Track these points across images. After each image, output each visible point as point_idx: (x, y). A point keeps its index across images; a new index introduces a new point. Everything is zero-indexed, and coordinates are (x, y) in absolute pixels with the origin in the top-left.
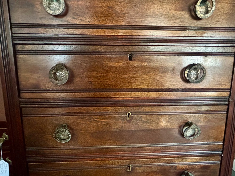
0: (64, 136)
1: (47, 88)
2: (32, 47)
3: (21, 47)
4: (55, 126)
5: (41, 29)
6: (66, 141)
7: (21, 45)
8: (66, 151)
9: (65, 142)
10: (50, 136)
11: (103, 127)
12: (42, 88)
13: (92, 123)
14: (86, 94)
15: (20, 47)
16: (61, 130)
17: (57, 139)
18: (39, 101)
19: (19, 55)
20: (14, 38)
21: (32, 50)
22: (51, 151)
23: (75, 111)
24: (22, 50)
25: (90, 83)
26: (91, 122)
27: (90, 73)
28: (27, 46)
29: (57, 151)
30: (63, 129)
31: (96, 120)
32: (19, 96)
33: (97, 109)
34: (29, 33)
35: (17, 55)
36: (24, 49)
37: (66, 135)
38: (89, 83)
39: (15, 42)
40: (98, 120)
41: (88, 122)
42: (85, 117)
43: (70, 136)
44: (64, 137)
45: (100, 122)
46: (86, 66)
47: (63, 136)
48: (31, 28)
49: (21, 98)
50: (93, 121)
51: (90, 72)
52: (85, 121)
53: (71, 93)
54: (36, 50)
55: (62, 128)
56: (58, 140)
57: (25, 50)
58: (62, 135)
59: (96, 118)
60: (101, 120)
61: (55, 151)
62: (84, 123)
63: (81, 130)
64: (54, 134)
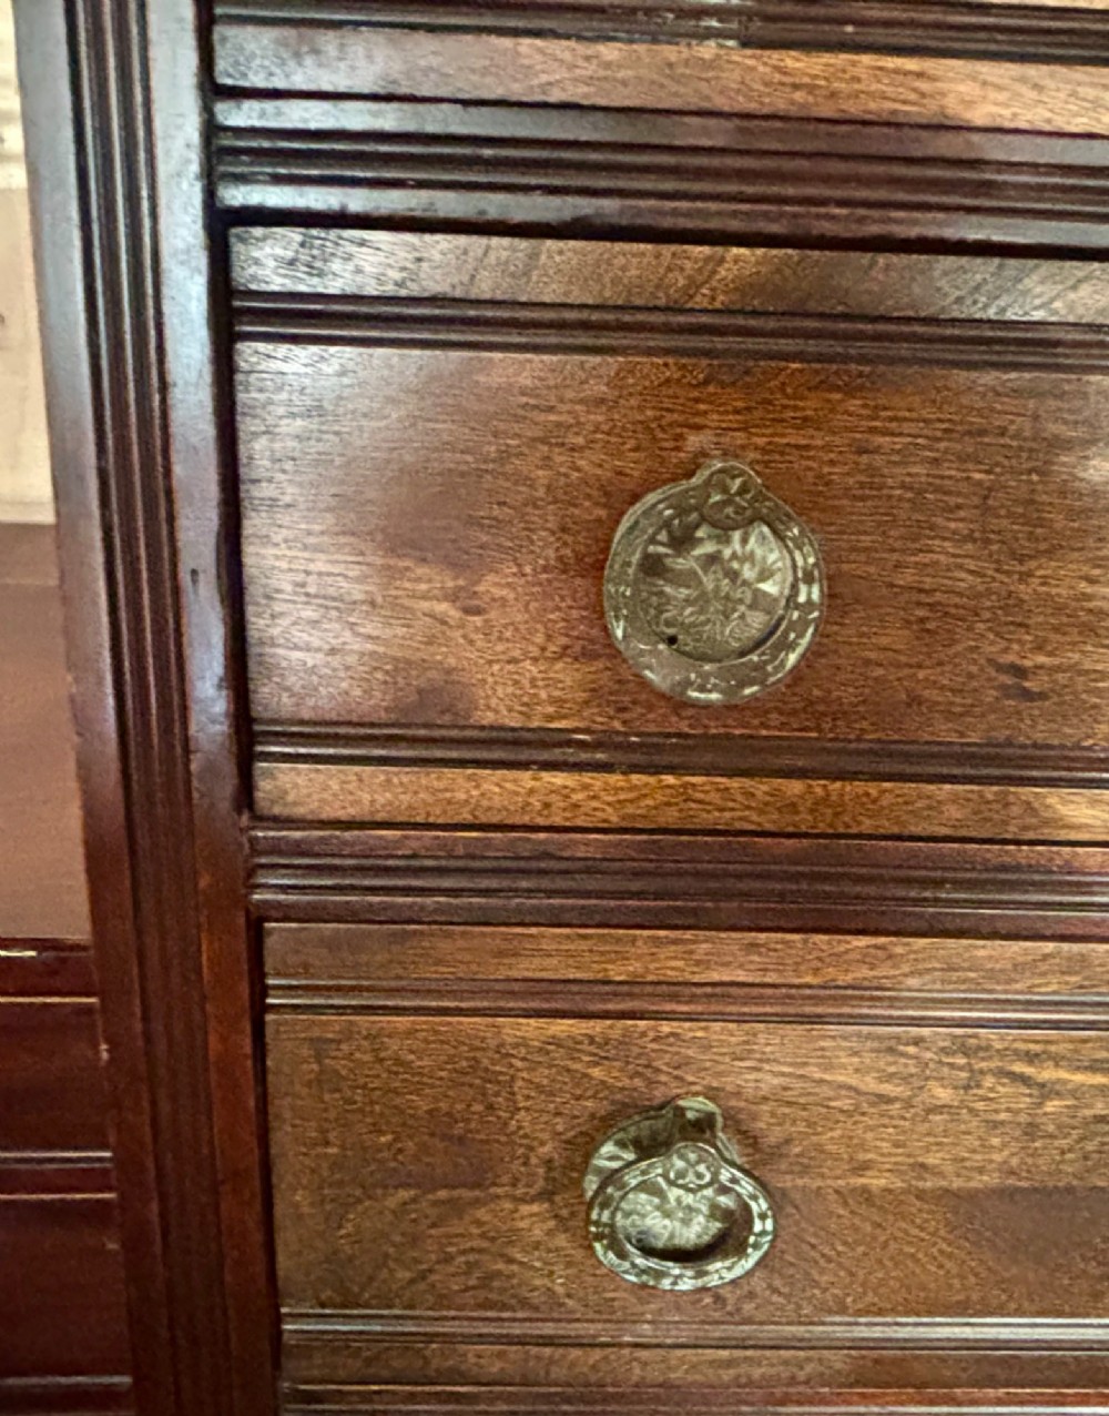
0: (686, 1222)
1: (550, 718)
2: (419, 260)
3: (290, 254)
4: (593, 1116)
5: (541, 51)
6: (706, 1273)
7: (295, 235)
8: (682, 1360)
9: (700, 1283)
10: (535, 1208)
11: (1090, 1146)
12: (489, 718)
13: (980, 1105)
14: (955, 798)
15: (279, 251)
16: (681, 1174)
17: (622, 1255)
18: (460, 851)
19: (261, 346)
20: (227, 141)
21: (413, 289)
22: (534, 1350)
23: (816, 971)
24: (302, 288)
25: (1008, 680)
26: (967, 1088)
27: (1025, 577)
28: (362, 243)
29: (597, 1354)
30: (702, 1168)
31: (1028, 1070)
32: (245, 793)
33: (1045, 957)
34: (403, 90)
35: (240, 346)
36: (321, 274)
37: (705, 1209)
38: (1003, 688)
39: (236, 196)
40: (1047, 1074)
41: (943, 1095)
42: (917, 1041)
43: (763, 1233)
44: (677, 1224)
45: (1059, 1094)
46: (986, 498)
47: (667, 1215)
48: (431, 29)
49: (260, 819)
50: (989, 1081)
51: (1021, 562)
52: (906, 1079)
53: (795, 787)
54: (458, 293)
55: (692, 1157)
56: (627, 1265)
57: (333, 287)
58: (658, 1208)
59: (1031, 1058)
60: (1079, 1078)
61: (575, 1353)
62: (896, 1099)
63: (862, 1168)
64: (604, 1206)
